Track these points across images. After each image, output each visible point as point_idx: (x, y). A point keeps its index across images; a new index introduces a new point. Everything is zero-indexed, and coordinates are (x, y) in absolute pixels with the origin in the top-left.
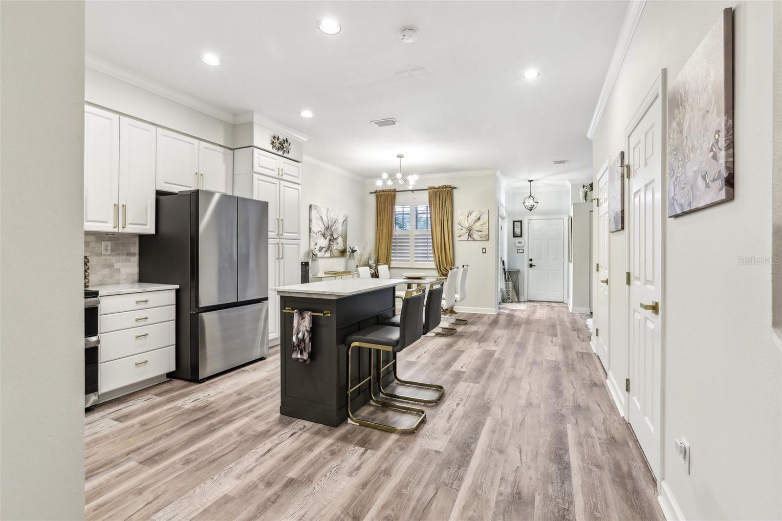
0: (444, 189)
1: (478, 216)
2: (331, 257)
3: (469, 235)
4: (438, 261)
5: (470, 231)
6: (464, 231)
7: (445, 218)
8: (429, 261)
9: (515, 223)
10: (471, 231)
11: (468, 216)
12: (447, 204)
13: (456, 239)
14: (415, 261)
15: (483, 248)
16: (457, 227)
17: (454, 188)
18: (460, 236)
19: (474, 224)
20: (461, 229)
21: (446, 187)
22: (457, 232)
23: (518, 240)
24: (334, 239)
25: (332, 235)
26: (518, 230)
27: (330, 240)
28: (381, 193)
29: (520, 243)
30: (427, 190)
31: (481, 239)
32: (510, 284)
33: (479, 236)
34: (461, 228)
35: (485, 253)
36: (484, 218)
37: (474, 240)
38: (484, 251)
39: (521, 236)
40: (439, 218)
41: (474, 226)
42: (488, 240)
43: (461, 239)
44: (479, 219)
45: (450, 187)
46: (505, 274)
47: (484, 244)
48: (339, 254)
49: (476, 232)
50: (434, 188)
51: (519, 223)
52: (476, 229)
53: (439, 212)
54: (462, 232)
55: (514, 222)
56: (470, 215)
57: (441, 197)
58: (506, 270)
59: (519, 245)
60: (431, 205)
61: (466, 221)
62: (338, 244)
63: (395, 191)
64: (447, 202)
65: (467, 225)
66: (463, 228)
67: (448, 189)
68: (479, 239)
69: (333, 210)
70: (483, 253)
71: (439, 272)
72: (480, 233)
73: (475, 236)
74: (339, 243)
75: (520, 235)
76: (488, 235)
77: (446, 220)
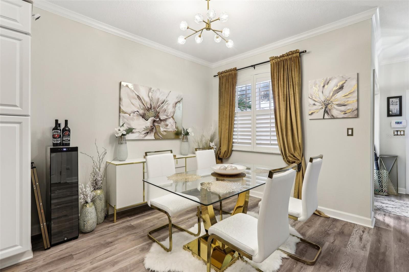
0: (290, 56)
1: (340, 84)
2: (156, 139)
3: (326, 112)
4: (282, 144)
5: (326, 106)
6: (318, 105)
7: (291, 92)
8: (272, 144)
9: (391, 100)
10: (329, 107)
11: (324, 86)
12: (293, 75)
13: (307, 118)
14: (257, 144)
15: (348, 129)
16: (307, 102)
17: (303, 52)
18: (312, 113)
19: (333, 95)
20: (314, 104)
21: (292, 53)
22: (307, 110)
23: (394, 120)
24: (161, 120)
25: (157, 116)
26: (395, 108)
27: (154, 121)
28: (223, 75)
29: (398, 123)
30: (269, 61)
31: (345, 116)
32: (385, 173)
33: (341, 111)
34: (314, 102)
35: (352, 135)
36: (351, 86)
37: (333, 118)
38: (350, 132)
39: (400, 114)
40: (284, 92)
41: (333, 98)
42: (357, 116)
43: (312, 117)
44: (341, 88)
45: (296, 52)
46: (376, 159)
47: (351, 123)
48: (173, 136)
49: (336, 107)
50: (276, 58)
51: (397, 100)
52: (337, 103)
53: (284, 86)
54: (315, 107)
55: (388, 99)
56: (328, 83)
57: (286, 67)
58: (378, 155)
59: (398, 126)
60: (274, 78)
61: (320, 93)
62: (167, 125)
63: (235, 70)
64: (293, 73)
65: (323, 99)
66: (316, 103)
67: (294, 55)
68: (342, 115)
69: (159, 90)
70: (348, 135)
71: (284, 158)
72: (343, 108)
73: (335, 112)
74: (169, 125)
75: (398, 113)
76: (358, 109)
77: (292, 95)
